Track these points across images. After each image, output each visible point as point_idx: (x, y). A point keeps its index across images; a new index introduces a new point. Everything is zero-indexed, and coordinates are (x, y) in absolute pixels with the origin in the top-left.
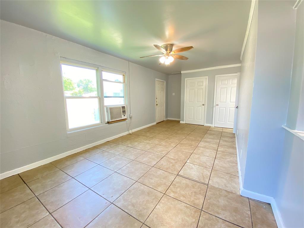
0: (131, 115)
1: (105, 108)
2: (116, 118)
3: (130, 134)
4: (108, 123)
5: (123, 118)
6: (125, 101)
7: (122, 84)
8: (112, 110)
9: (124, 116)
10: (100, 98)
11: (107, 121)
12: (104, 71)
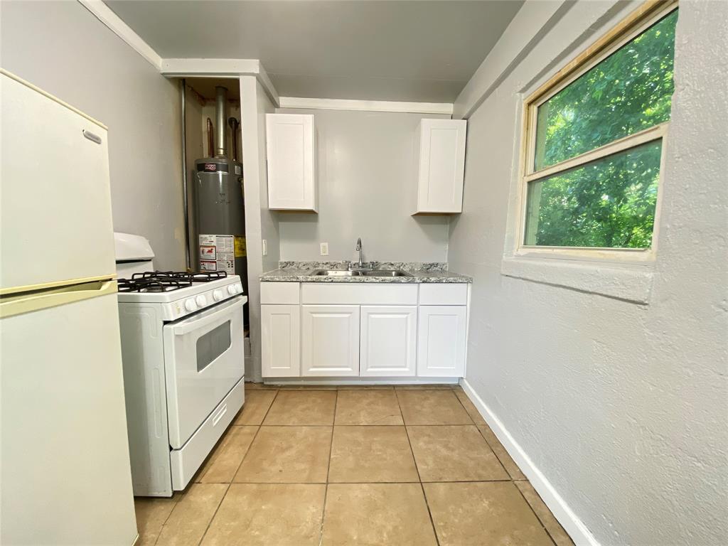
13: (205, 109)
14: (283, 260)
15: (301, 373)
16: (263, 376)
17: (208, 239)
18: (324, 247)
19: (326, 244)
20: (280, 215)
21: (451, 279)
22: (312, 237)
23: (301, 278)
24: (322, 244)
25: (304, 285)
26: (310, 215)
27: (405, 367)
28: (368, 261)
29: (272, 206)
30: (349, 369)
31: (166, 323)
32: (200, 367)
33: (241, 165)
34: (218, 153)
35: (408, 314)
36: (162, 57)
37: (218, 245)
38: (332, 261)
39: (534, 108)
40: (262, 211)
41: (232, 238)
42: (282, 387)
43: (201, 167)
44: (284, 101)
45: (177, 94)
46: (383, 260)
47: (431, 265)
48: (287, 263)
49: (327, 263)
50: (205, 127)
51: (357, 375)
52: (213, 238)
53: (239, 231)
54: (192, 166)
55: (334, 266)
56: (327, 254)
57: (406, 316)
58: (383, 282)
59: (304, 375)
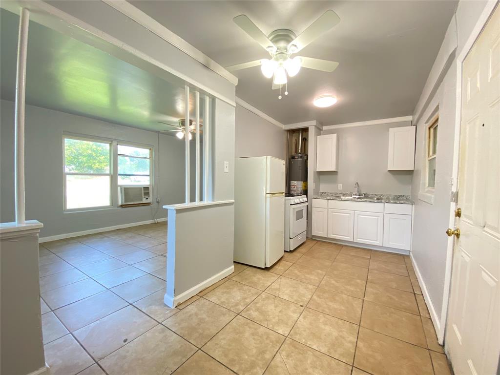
0: (158, 198)
1: (119, 188)
2: (133, 201)
3: (156, 223)
4: (122, 206)
5: (144, 201)
6: (151, 181)
7: (148, 160)
8: (127, 191)
9: (147, 199)
10: (112, 176)
11: (120, 203)
12: (120, 145)
13: (294, 135)
14: (321, 191)
15: (327, 235)
16: (313, 234)
17: (294, 183)
18: (340, 187)
19: (341, 185)
20: (320, 173)
21: (402, 202)
22: (335, 182)
23: (328, 198)
24: (339, 185)
25: (330, 201)
26: (334, 173)
27: (377, 241)
28: (362, 193)
29: (317, 170)
30: (349, 238)
31: (291, 205)
32: (296, 220)
33: (307, 156)
34: (298, 152)
35: (378, 216)
36: (284, 125)
37: (298, 185)
38: (344, 192)
39: (432, 130)
40: (314, 172)
41: (302, 182)
42: (319, 241)
43: (293, 158)
44: (325, 128)
45: (286, 134)
46: (370, 193)
47: (400, 196)
48: (323, 193)
49: (341, 193)
50: (294, 141)
51: (352, 241)
52: (296, 182)
53: (305, 179)
54: (290, 157)
55: (345, 195)
56: (341, 189)
57: (377, 218)
58: (366, 201)
59: (329, 237)
